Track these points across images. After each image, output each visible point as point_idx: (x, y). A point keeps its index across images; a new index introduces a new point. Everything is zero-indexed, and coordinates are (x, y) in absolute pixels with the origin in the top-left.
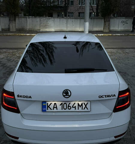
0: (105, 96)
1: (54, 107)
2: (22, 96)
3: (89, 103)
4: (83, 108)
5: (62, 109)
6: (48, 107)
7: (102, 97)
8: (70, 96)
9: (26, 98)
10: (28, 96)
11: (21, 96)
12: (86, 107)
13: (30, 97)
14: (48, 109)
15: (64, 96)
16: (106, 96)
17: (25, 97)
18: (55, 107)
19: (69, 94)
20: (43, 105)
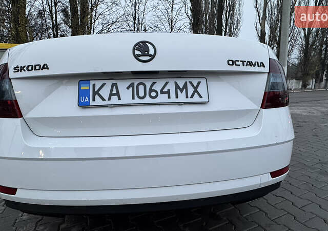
0: (243, 62)
1: (111, 94)
2: (25, 68)
3: (203, 81)
4: (190, 95)
5: (133, 98)
6: (96, 93)
7: (234, 63)
8: (153, 57)
9: (35, 69)
10: (40, 66)
11: (22, 69)
12: (196, 91)
13: (45, 67)
14: (94, 100)
15: (137, 57)
16: (245, 63)
17: (32, 70)
18: (114, 95)
19: (152, 52)
20: (82, 88)
